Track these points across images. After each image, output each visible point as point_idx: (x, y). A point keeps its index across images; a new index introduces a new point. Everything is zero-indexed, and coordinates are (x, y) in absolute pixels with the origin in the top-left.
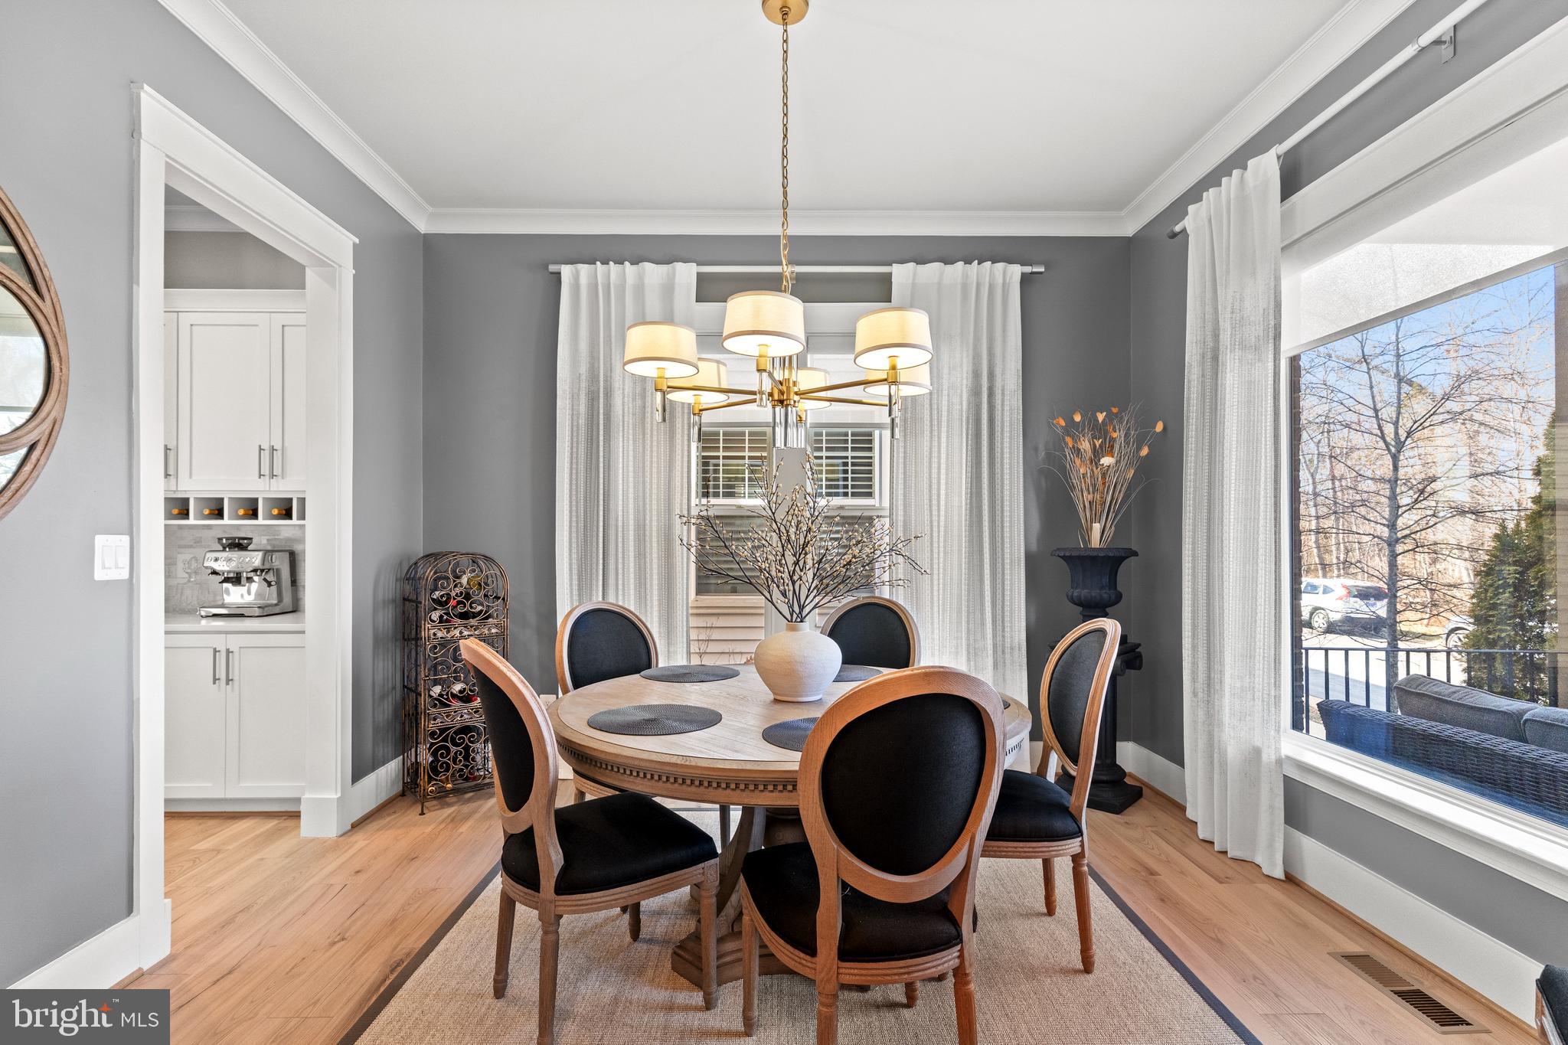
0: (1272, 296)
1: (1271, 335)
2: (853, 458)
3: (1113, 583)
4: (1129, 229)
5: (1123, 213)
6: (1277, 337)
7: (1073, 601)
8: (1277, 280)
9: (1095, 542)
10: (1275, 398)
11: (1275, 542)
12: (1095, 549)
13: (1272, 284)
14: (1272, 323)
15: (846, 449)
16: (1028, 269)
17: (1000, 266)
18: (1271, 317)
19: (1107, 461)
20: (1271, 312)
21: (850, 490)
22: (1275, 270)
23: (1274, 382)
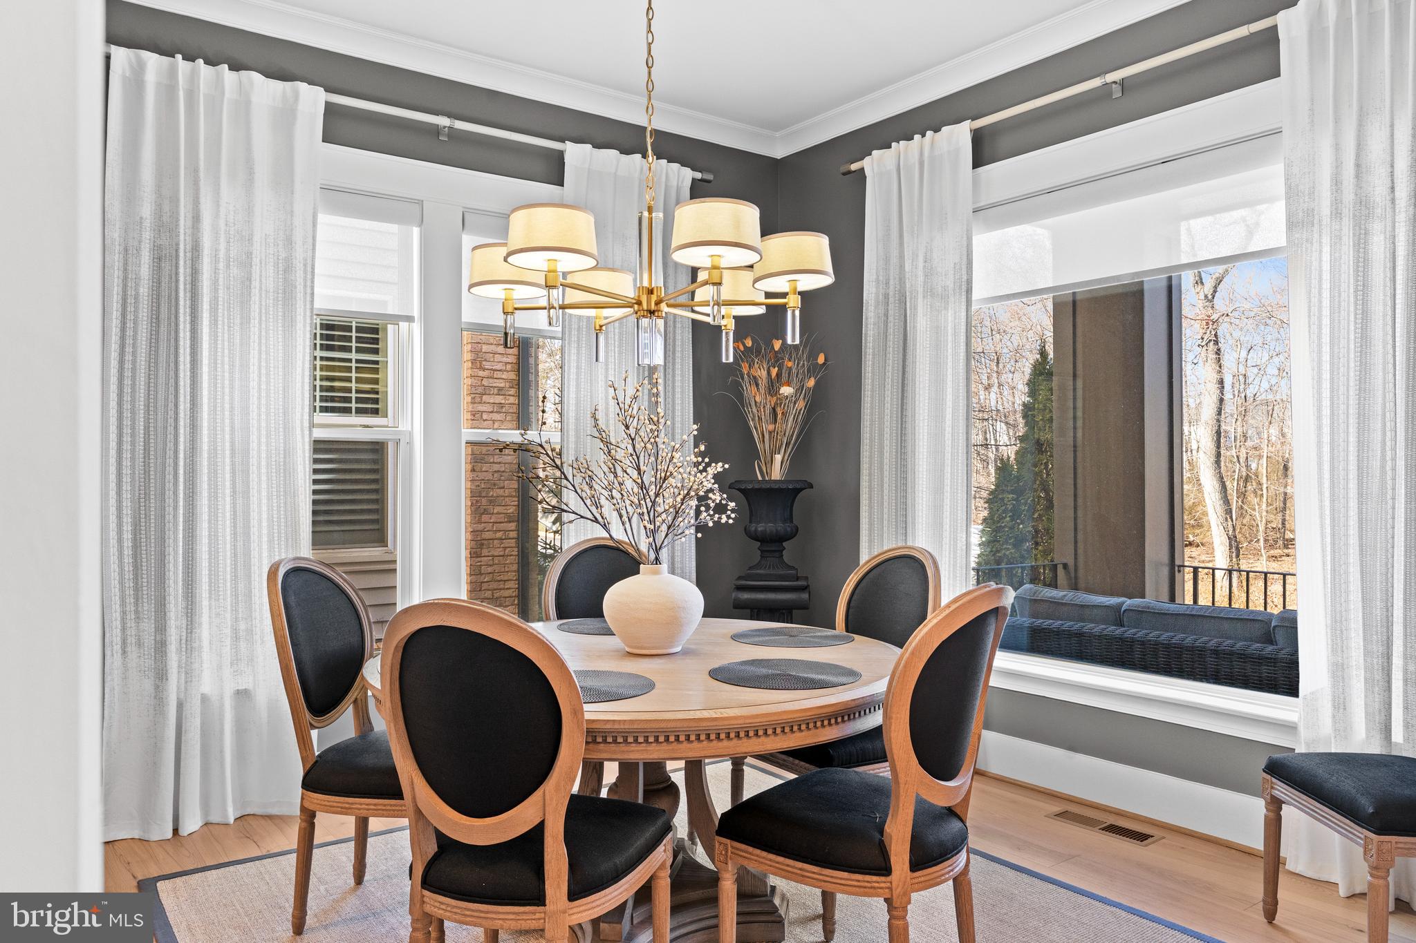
0: (965, 253)
1: (964, 288)
2: (358, 361)
3: (791, 519)
4: (779, 152)
5: (778, 134)
6: (969, 291)
7: (755, 537)
8: (969, 240)
9: (776, 473)
10: (967, 345)
11: (967, 474)
12: (775, 481)
13: (965, 243)
14: (965, 278)
15: (348, 349)
16: (698, 175)
17: (675, 166)
18: (964, 272)
19: (786, 390)
20: (964, 267)
21: (354, 405)
22: (967, 231)
23: (967, 330)
